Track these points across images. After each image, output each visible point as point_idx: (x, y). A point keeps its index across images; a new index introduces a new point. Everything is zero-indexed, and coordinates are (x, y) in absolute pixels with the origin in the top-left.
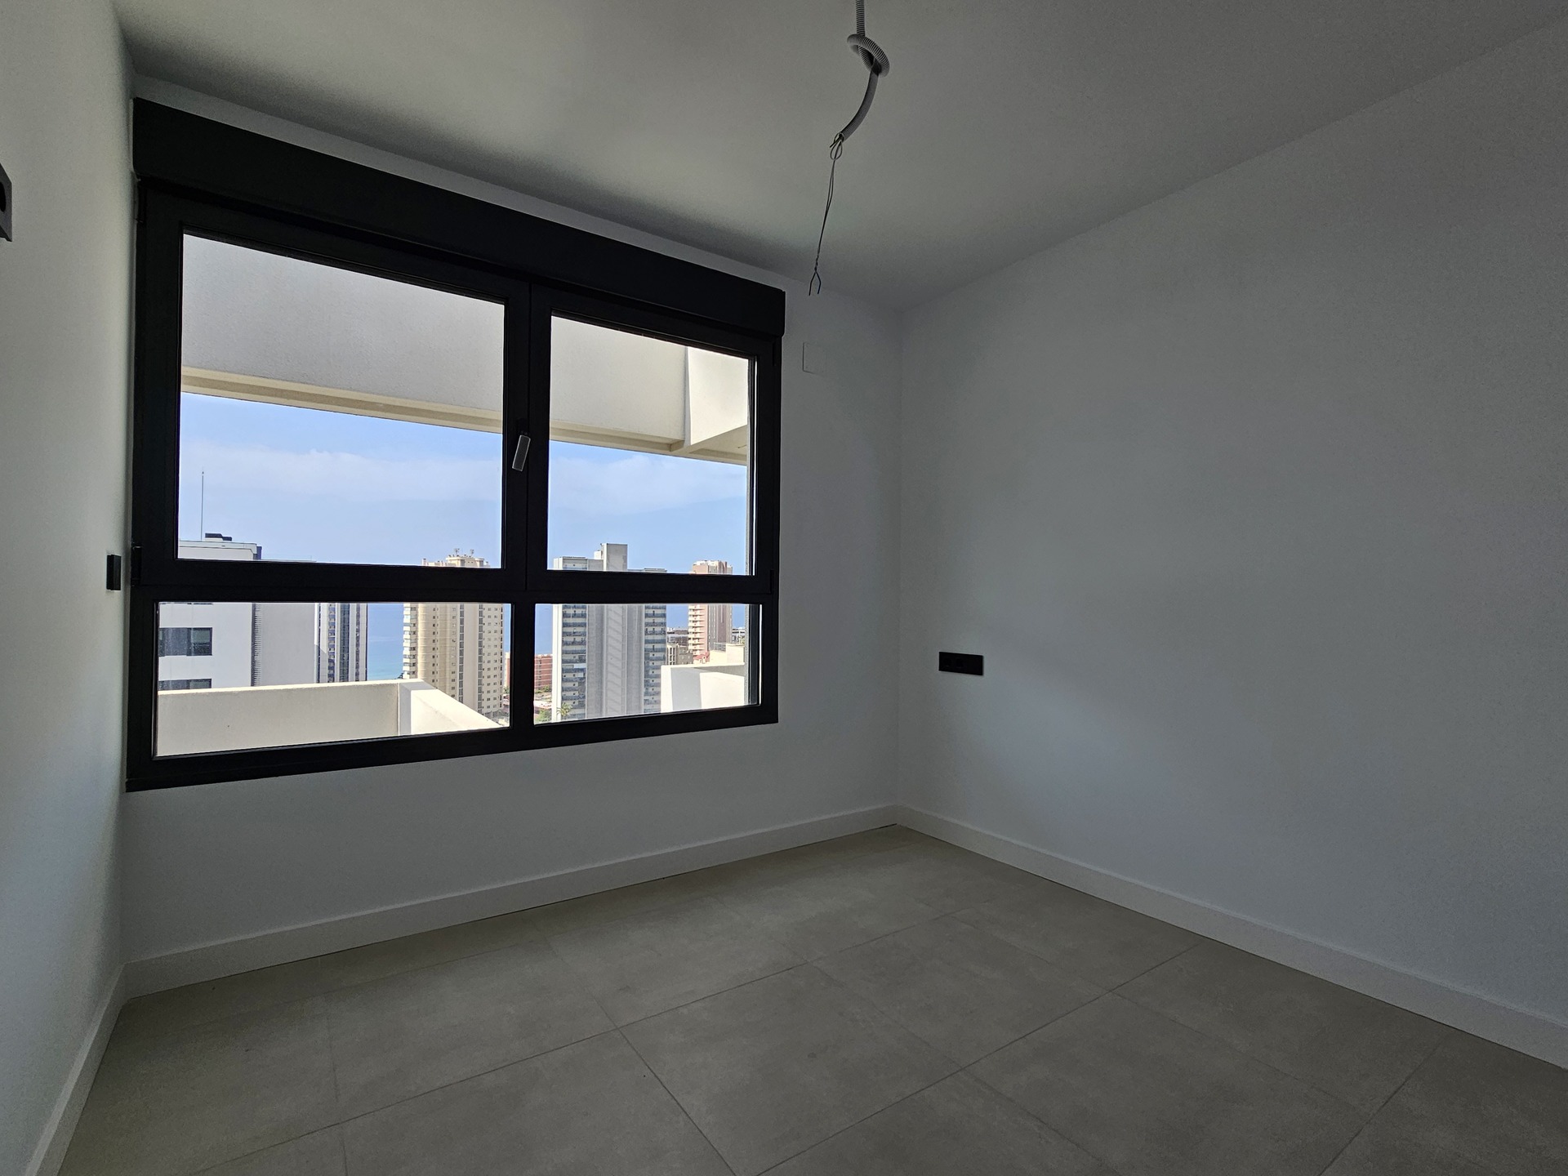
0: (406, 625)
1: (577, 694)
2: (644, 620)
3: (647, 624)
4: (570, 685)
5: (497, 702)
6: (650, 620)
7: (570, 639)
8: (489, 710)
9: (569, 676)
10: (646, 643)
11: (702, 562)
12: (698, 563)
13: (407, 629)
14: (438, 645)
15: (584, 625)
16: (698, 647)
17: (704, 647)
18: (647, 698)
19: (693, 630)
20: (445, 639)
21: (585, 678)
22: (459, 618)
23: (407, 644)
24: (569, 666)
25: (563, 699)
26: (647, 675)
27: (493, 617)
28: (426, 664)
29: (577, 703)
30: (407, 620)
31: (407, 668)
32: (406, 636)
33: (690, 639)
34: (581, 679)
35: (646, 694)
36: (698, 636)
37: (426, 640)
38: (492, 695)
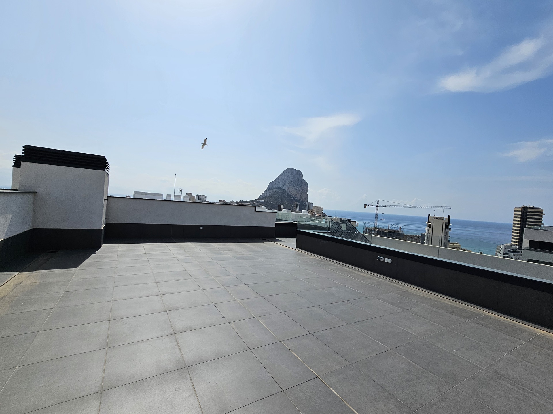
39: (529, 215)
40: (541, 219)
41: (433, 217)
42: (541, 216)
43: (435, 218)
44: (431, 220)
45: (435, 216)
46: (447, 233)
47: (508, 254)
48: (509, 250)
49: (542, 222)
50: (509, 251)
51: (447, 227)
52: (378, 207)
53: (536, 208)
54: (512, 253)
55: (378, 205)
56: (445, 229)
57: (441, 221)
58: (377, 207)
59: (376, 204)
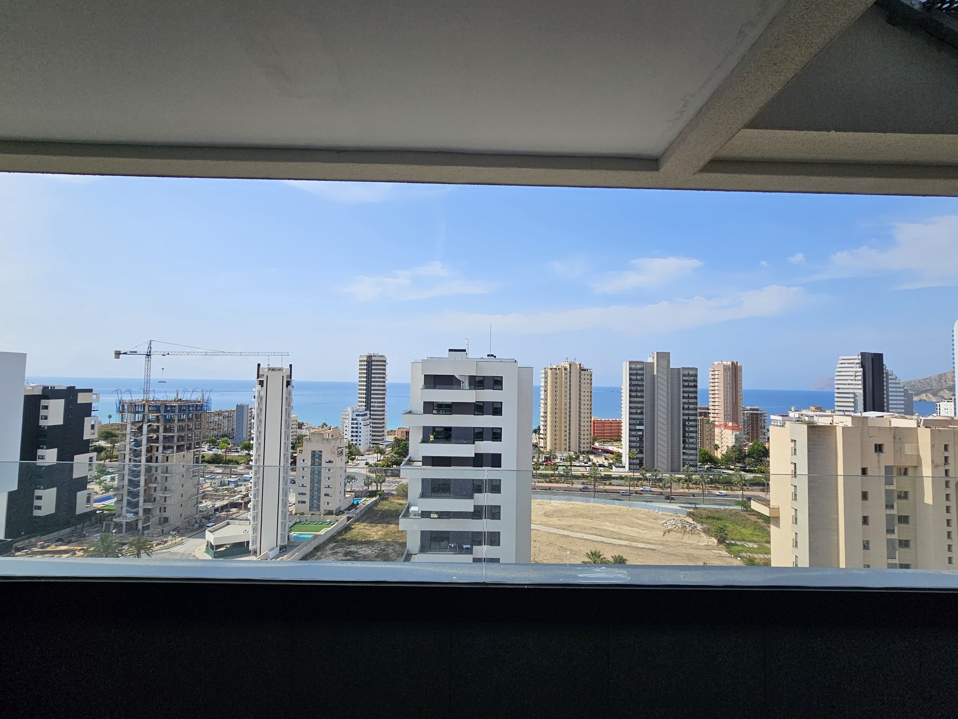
0: (542, 399)
1: (638, 445)
2: (682, 400)
3: (684, 403)
4: (634, 439)
5: (588, 445)
6: (686, 401)
7: (634, 411)
8: (584, 450)
9: (633, 433)
10: (683, 415)
11: (718, 362)
12: (716, 363)
13: (542, 401)
14: (557, 411)
15: (642, 402)
16: (717, 419)
17: (722, 419)
18: (685, 451)
19: (713, 408)
20: (561, 408)
21: (643, 435)
22: (568, 396)
23: (542, 410)
24: (633, 427)
25: (630, 447)
26: (684, 436)
27: (586, 396)
28: (552, 421)
29: (638, 450)
30: (542, 397)
31: (542, 423)
32: (542, 405)
33: (710, 413)
34: (641, 435)
35: (684, 448)
36: (717, 411)
37: (552, 408)
38: (586, 441)
39: (374, 365)
40: (385, 370)
41: (266, 369)
42: (385, 366)
43: (269, 369)
44: (262, 374)
45: (269, 365)
46: (289, 393)
47: (356, 419)
48: (357, 413)
49: (386, 374)
50: (357, 415)
51: (288, 383)
52: (150, 355)
53: (380, 356)
54: (361, 417)
55: (150, 352)
56: (287, 387)
57: (280, 374)
58: (148, 355)
59: (145, 350)
